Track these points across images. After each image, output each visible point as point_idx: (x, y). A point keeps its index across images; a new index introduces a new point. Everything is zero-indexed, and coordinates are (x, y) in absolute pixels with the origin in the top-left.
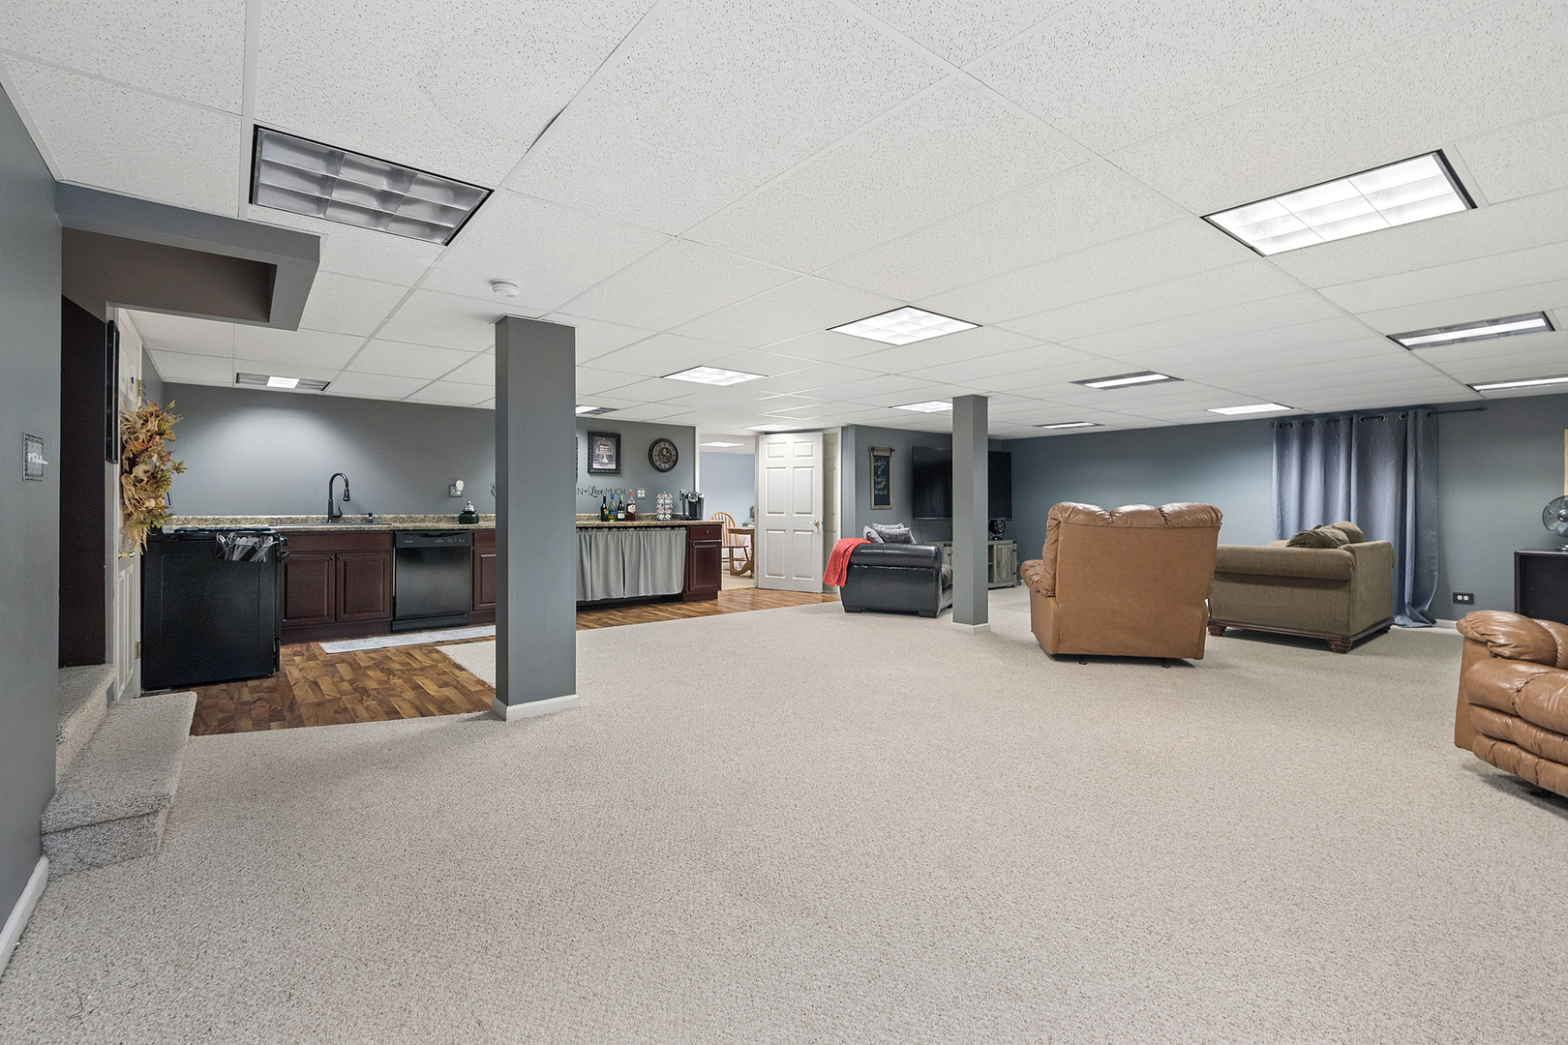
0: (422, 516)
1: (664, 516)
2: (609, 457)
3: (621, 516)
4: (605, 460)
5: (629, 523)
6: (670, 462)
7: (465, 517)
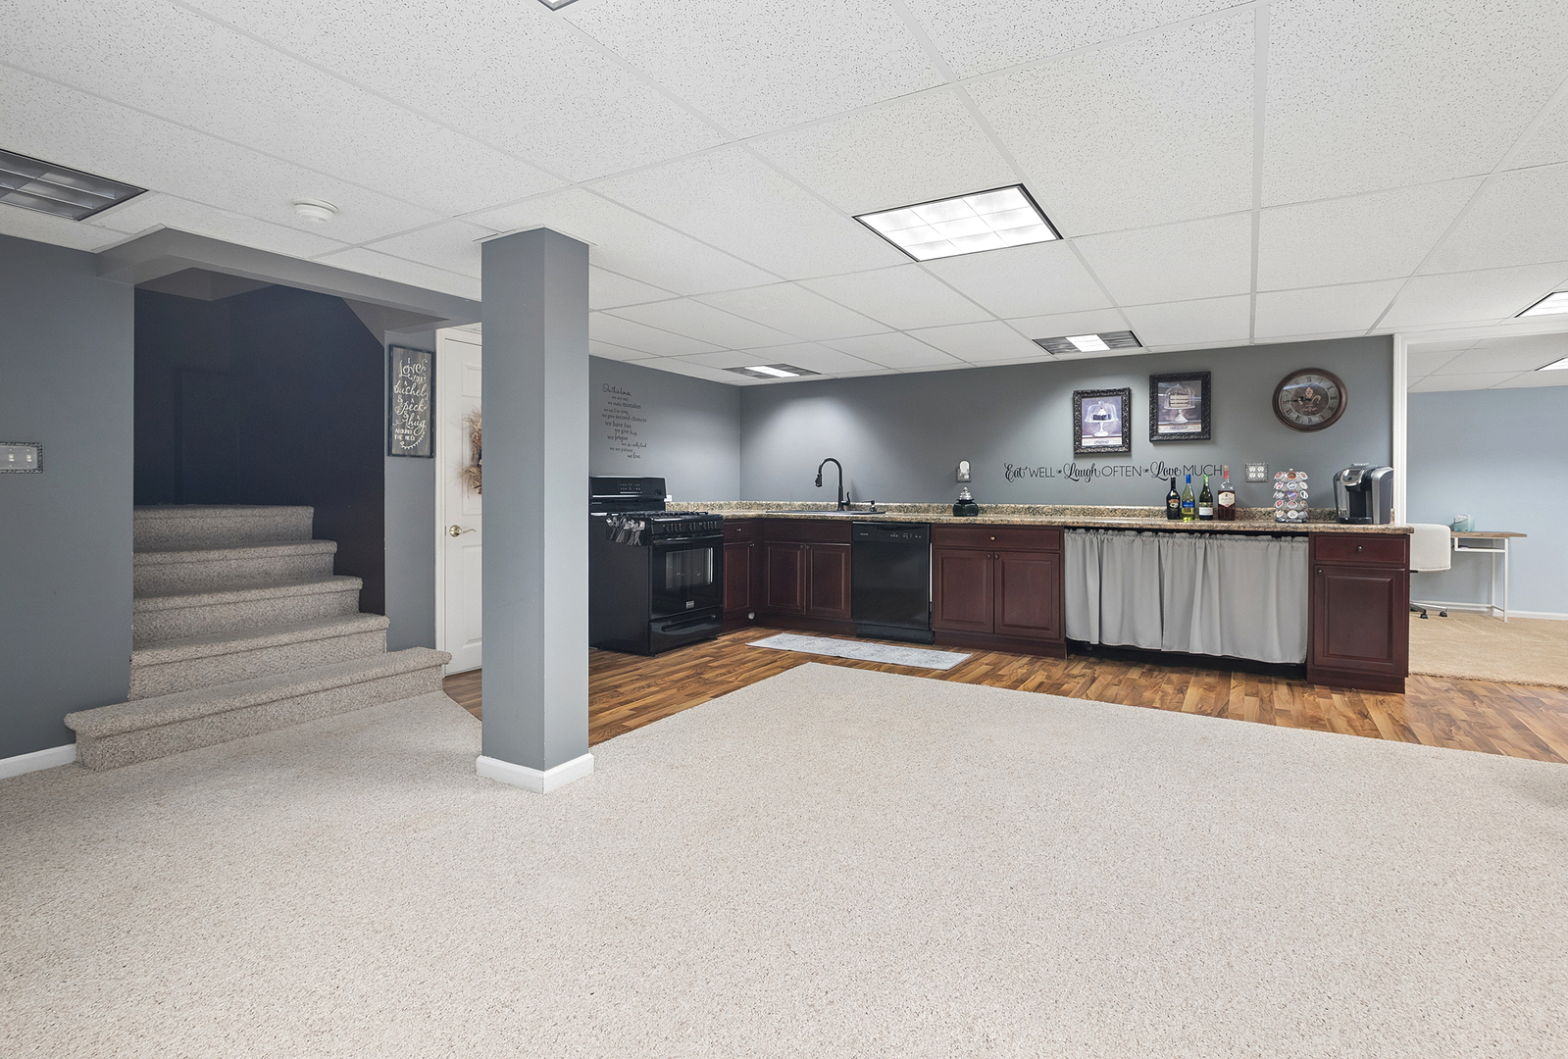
0: (926, 505)
1: (1291, 514)
2: (1188, 413)
3: (1204, 511)
4: (1181, 419)
6: (1328, 414)
7: (962, 507)
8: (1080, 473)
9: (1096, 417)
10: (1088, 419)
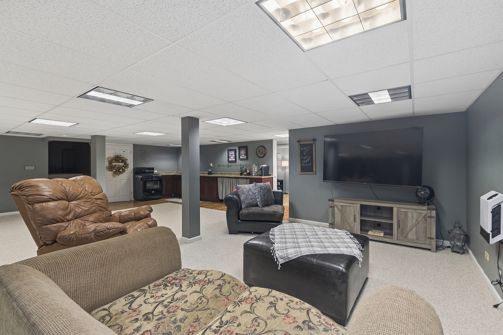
1: (254, 174)
2: (244, 154)
3: (245, 174)
4: (243, 155)
5: (248, 177)
6: (263, 154)
7: (210, 173)
8: (229, 166)
9: (231, 155)
10: (230, 155)
